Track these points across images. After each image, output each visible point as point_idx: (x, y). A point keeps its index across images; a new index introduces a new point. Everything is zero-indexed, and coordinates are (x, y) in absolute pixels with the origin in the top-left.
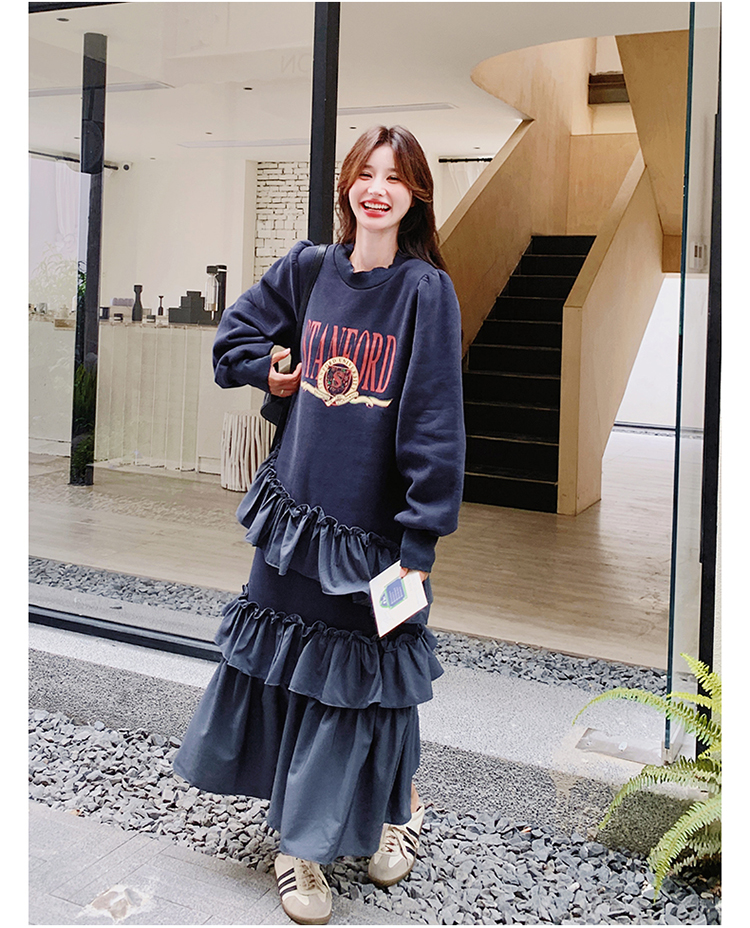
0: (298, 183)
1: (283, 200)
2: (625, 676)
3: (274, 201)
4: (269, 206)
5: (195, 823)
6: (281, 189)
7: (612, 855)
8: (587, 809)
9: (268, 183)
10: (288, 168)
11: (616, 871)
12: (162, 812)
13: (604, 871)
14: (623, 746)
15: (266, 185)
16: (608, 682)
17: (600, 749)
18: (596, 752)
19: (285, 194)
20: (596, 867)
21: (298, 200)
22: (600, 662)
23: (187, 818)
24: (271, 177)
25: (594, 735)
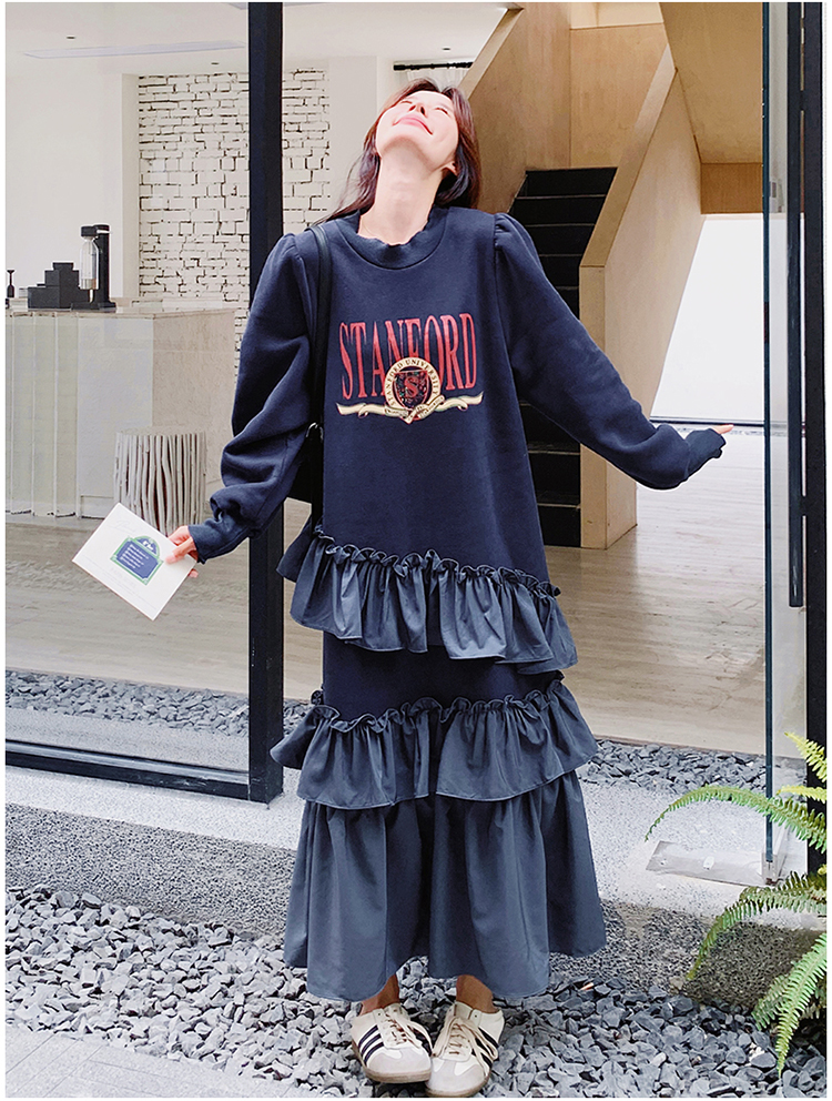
0: (196, 104)
1: (177, 130)
2: (698, 767)
3: (164, 131)
4: (157, 138)
5: (132, 1014)
6: (172, 113)
7: (705, 1013)
8: (668, 951)
9: (154, 106)
10: (181, 84)
11: (713, 1032)
12: (84, 1000)
13: (697, 1035)
14: (709, 863)
15: (151, 109)
16: (678, 776)
17: (678, 869)
18: (676, 873)
19: (178, 121)
20: (686, 1030)
21: (198, 129)
22: (665, 750)
23: (119, 1007)
24: (159, 98)
25: (669, 850)
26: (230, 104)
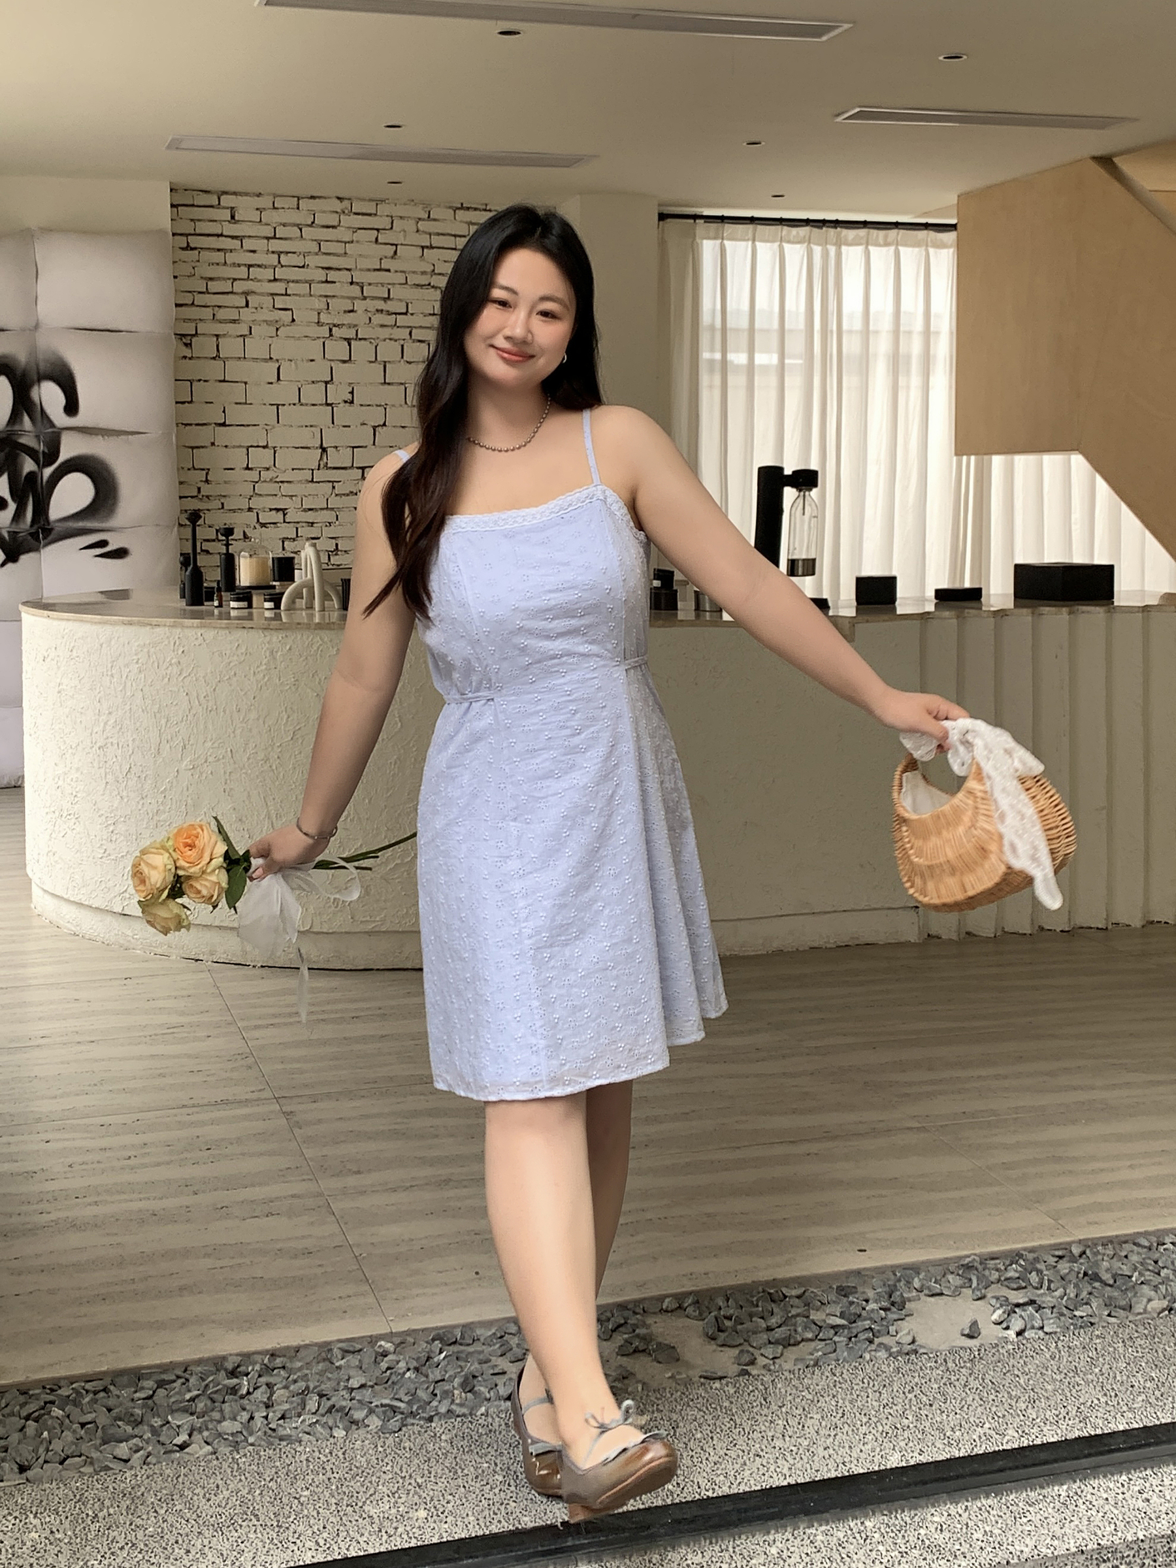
0: (275, 245)
1: (239, 287)
3: (214, 286)
4: (200, 299)
6: (231, 258)
9: (194, 241)
10: (246, 208)
15: (188, 248)
19: (242, 272)
21: (279, 288)
26: (338, 249)
